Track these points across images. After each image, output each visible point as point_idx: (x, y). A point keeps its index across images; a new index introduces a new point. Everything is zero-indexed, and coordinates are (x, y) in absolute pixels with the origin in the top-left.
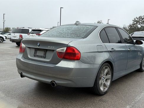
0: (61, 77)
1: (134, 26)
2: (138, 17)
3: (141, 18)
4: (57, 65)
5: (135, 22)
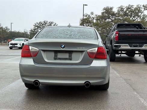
0: (94, 76)
1: (36, 31)
2: (38, 23)
3: (41, 24)
4: (91, 65)
5: (36, 28)
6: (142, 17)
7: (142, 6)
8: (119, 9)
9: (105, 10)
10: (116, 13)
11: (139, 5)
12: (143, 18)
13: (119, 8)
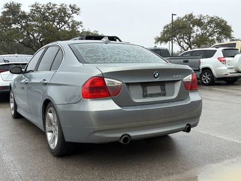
4: (191, 100)
6: (70, 25)
7: (68, 7)
8: (32, 8)
9: (8, 7)
10: (29, 15)
11: (64, 5)
12: (73, 26)
13: (33, 6)
